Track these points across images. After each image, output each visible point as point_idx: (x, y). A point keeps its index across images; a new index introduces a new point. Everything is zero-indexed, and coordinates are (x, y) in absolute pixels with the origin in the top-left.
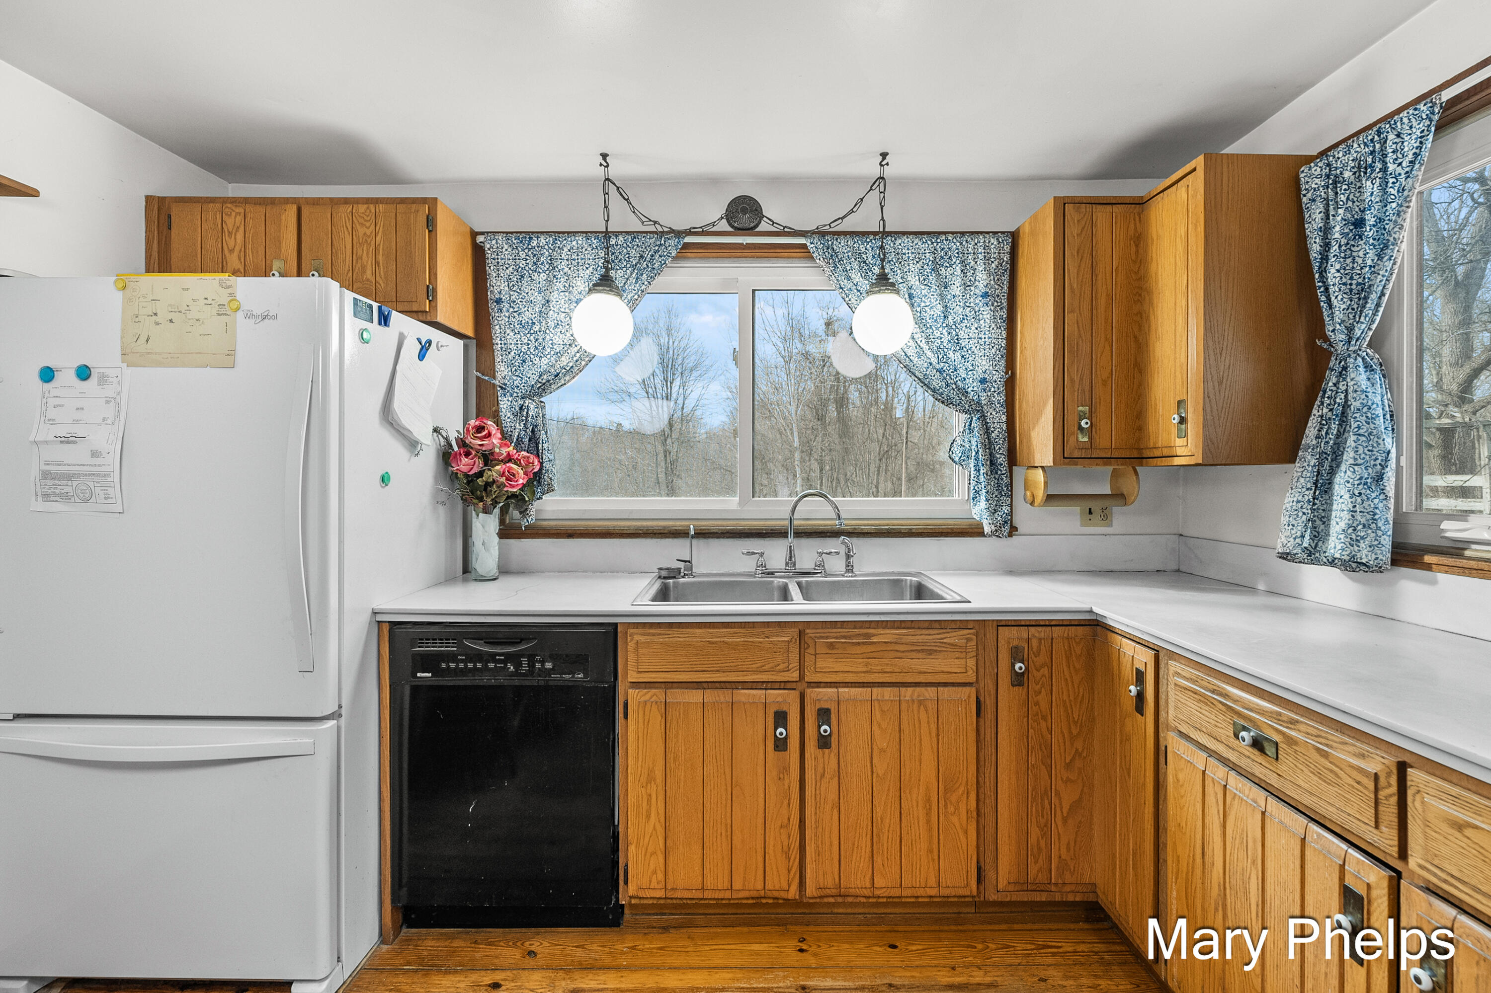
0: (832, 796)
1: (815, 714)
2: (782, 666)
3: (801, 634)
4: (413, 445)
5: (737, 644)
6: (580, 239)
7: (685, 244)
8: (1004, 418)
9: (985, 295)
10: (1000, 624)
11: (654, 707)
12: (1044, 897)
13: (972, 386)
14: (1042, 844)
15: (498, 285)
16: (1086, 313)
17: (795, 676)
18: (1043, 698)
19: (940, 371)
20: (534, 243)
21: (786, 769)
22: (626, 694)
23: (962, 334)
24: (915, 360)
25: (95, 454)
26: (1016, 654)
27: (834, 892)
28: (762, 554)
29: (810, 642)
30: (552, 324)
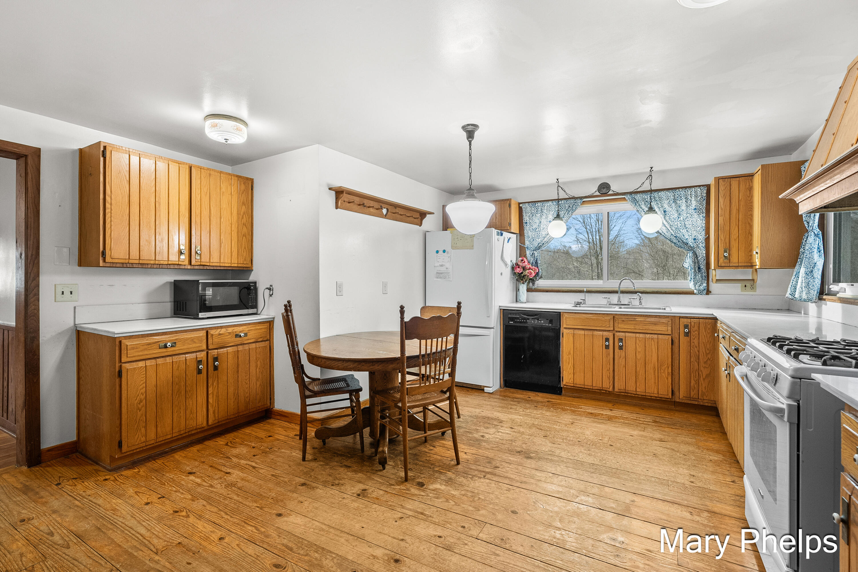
0: (623, 363)
1: (618, 340)
2: (608, 326)
3: (614, 317)
4: (506, 265)
5: (594, 319)
6: (550, 203)
8: (704, 252)
9: (695, 209)
10: (680, 317)
11: (571, 335)
12: (696, 403)
13: (691, 242)
14: (696, 386)
15: (526, 218)
16: (727, 216)
17: (612, 329)
18: (696, 341)
19: (676, 237)
20: (537, 205)
21: (609, 354)
22: (563, 331)
23: (686, 223)
24: (666, 233)
25: (447, 268)
26: (686, 326)
27: (624, 391)
28: (609, 298)
29: (617, 319)
30: (542, 229)
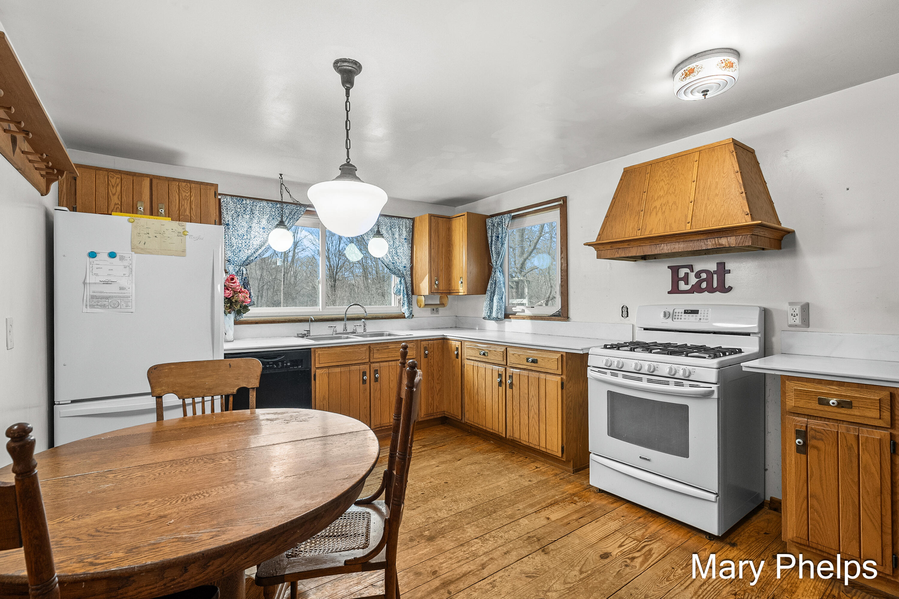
0: (379, 396)
1: (373, 371)
2: (364, 358)
3: (370, 347)
5: (351, 352)
6: (265, 203)
7: (307, 210)
8: (410, 279)
9: (405, 239)
10: (421, 341)
11: (325, 375)
12: (432, 417)
13: (401, 268)
14: (432, 402)
15: (227, 218)
16: (437, 249)
17: (368, 360)
18: (432, 361)
19: (393, 263)
20: (244, 202)
21: (366, 390)
22: (316, 371)
23: (398, 251)
24: (385, 259)
25: (121, 288)
26: (425, 349)
27: (379, 426)
28: (335, 327)
29: (372, 350)
30: (253, 236)
